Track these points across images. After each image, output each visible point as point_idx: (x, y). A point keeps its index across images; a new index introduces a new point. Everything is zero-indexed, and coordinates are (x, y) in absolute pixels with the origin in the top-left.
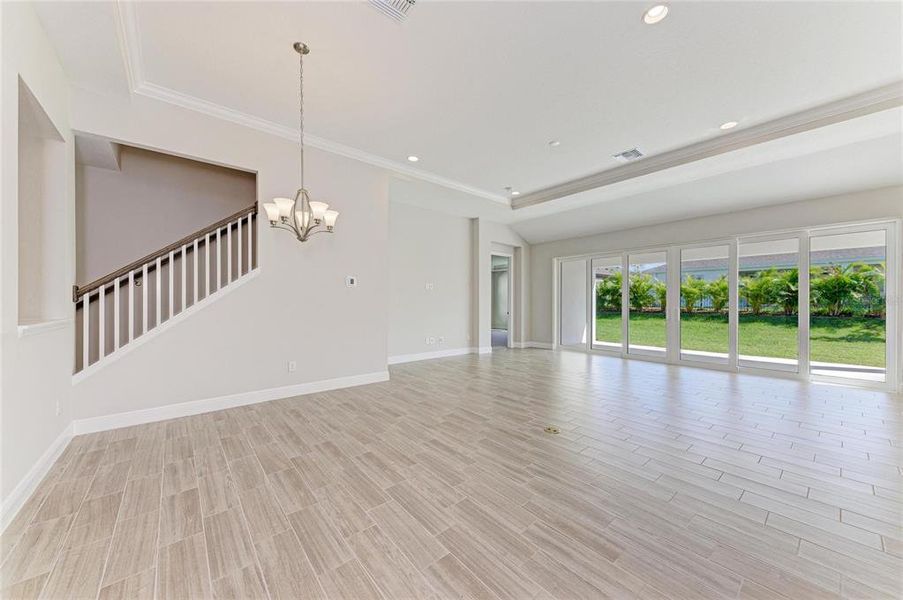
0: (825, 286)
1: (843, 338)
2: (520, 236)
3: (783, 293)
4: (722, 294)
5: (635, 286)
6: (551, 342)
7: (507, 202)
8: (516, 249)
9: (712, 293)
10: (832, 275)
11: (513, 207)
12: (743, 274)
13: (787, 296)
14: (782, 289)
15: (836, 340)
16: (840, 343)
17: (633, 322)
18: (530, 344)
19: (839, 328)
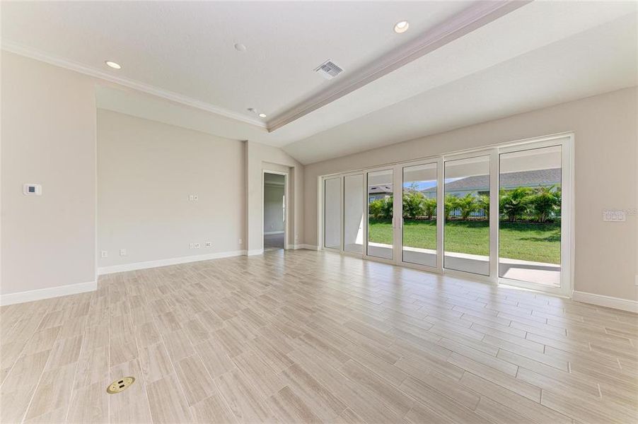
0: (535, 201)
1: (545, 239)
2: (291, 157)
3: (507, 206)
4: (467, 206)
5: (410, 201)
6: (316, 244)
7: (262, 125)
8: (291, 168)
9: (460, 206)
10: (540, 194)
11: (269, 130)
12: (480, 193)
13: (509, 208)
14: (507, 203)
15: (541, 240)
16: (543, 243)
17: (407, 226)
18: (303, 246)
19: (544, 231)
